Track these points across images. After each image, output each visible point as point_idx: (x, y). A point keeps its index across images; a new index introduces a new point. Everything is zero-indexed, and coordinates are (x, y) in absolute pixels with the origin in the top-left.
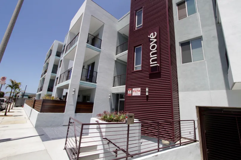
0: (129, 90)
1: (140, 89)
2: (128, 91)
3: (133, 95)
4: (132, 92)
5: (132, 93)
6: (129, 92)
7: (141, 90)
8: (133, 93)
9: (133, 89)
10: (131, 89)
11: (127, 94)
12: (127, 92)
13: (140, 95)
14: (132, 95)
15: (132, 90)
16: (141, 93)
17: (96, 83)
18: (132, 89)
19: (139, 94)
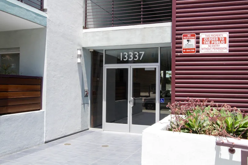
0: (186, 36)
1: (226, 35)
2: (185, 42)
3: (202, 52)
4: (198, 42)
5: (198, 47)
6: (189, 43)
7: (230, 37)
8: (201, 46)
9: (202, 35)
10: (192, 36)
11: (181, 48)
12: (181, 43)
13: (226, 51)
14: (198, 51)
15: (198, 38)
16: (230, 47)
17: (42, 9)
18: (198, 34)
19: (222, 48)
